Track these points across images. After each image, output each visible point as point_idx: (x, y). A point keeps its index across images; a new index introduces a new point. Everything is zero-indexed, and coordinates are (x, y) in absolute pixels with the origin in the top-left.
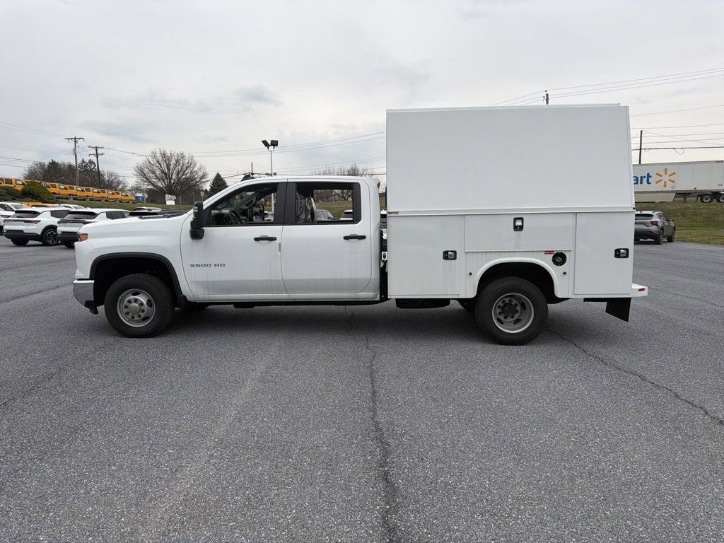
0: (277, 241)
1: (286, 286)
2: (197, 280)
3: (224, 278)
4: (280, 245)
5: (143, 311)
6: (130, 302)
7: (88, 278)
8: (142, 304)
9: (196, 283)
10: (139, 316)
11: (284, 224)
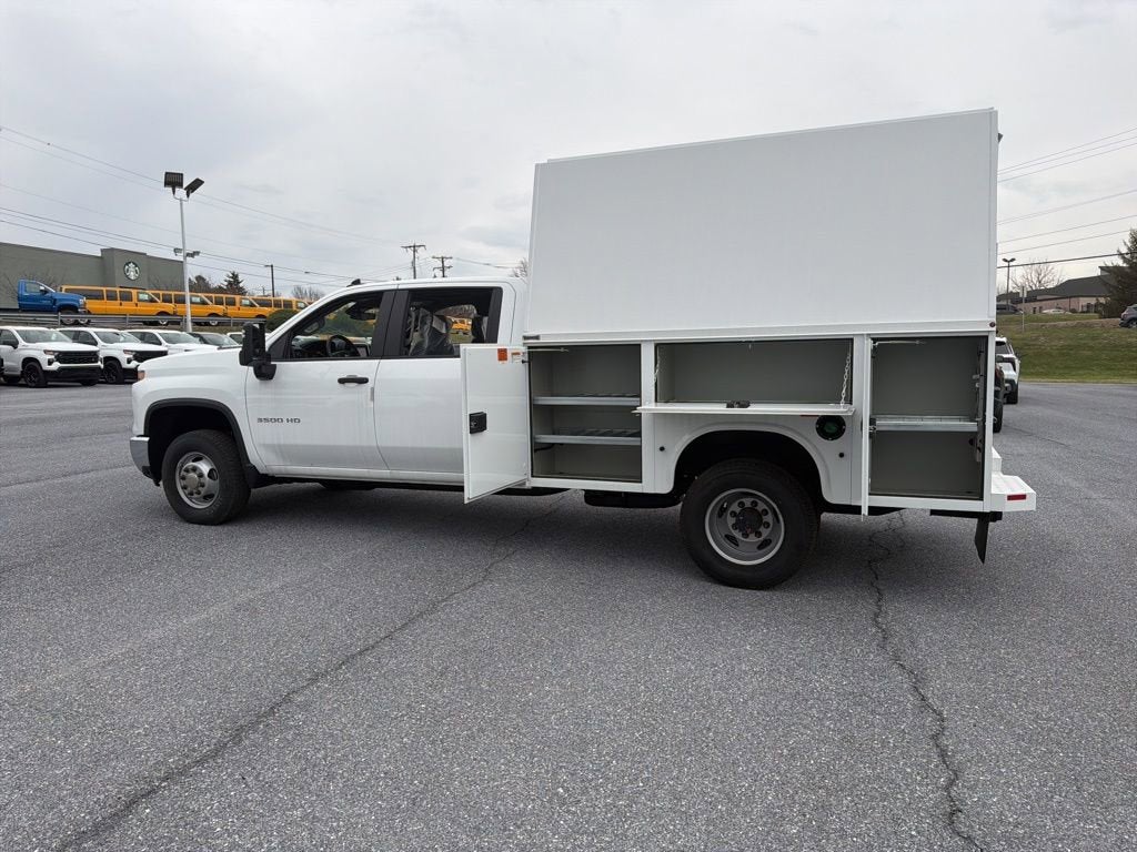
0: (370, 384)
1: (384, 457)
2: (268, 442)
3: (300, 441)
4: (373, 390)
5: (203, 486)
6: (187, 471)
7: (142, 433)
8: (201, 475)
9: (267, 447)
10: (199, 493)
11: (383, 356)
